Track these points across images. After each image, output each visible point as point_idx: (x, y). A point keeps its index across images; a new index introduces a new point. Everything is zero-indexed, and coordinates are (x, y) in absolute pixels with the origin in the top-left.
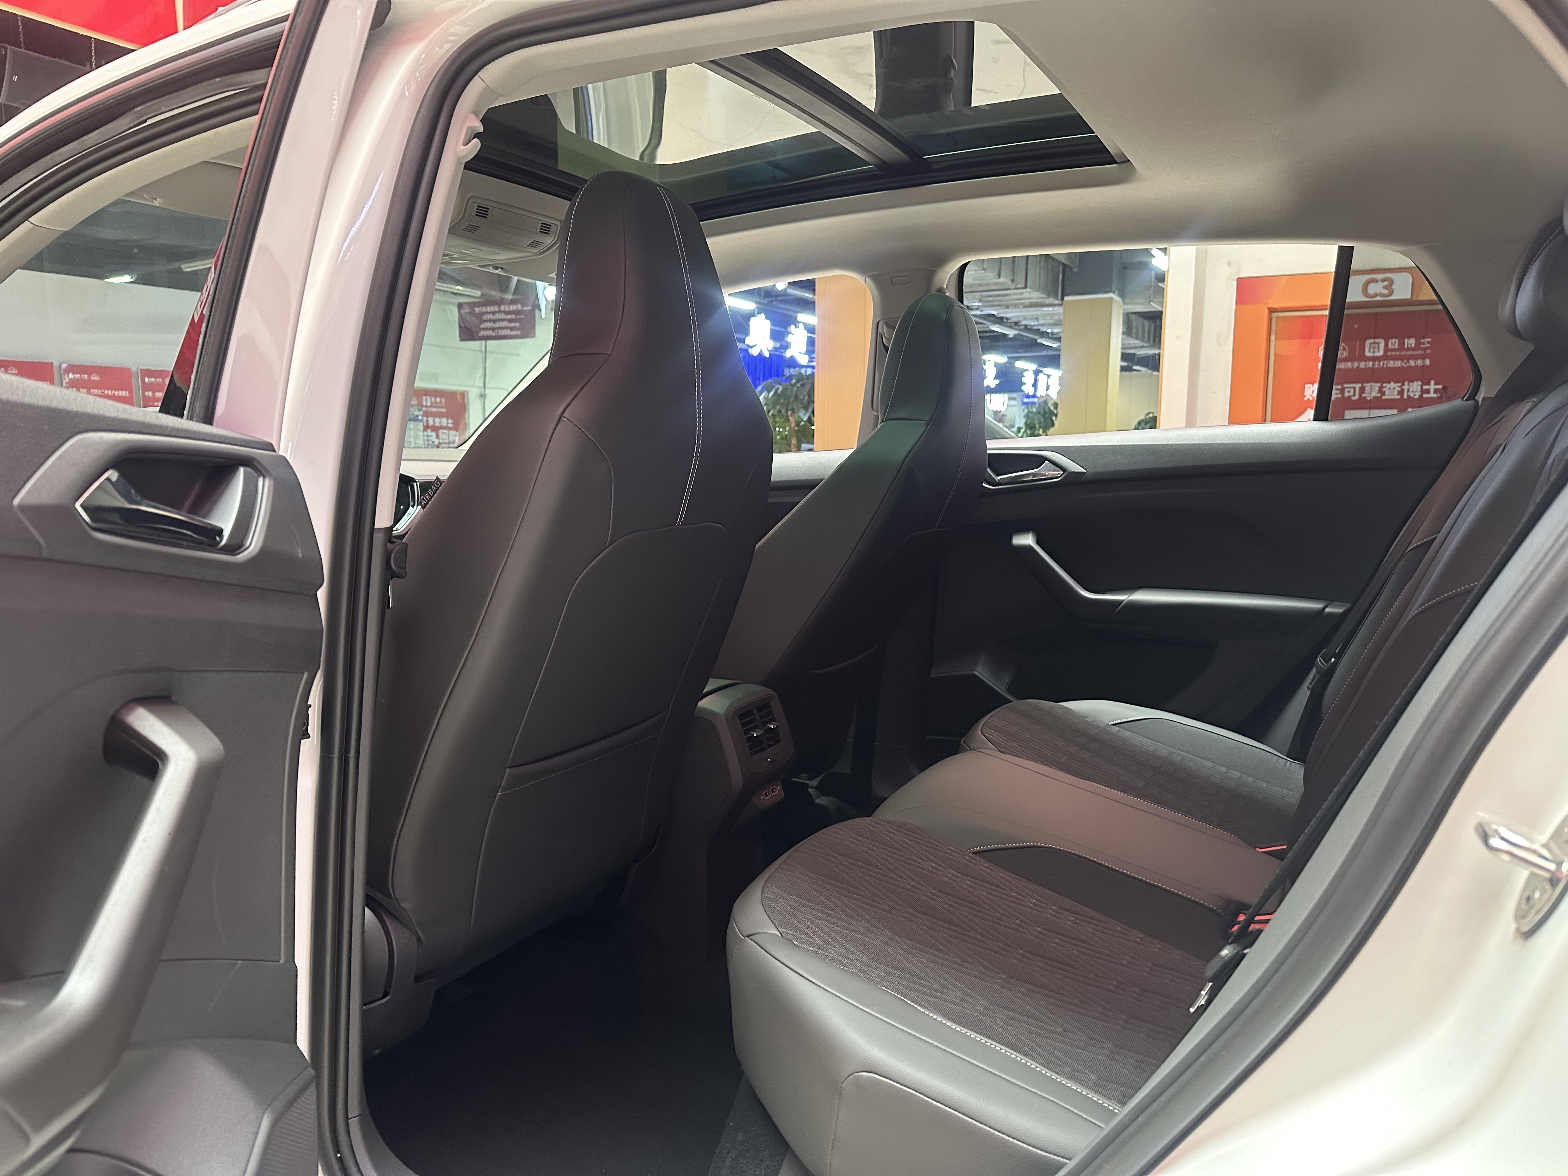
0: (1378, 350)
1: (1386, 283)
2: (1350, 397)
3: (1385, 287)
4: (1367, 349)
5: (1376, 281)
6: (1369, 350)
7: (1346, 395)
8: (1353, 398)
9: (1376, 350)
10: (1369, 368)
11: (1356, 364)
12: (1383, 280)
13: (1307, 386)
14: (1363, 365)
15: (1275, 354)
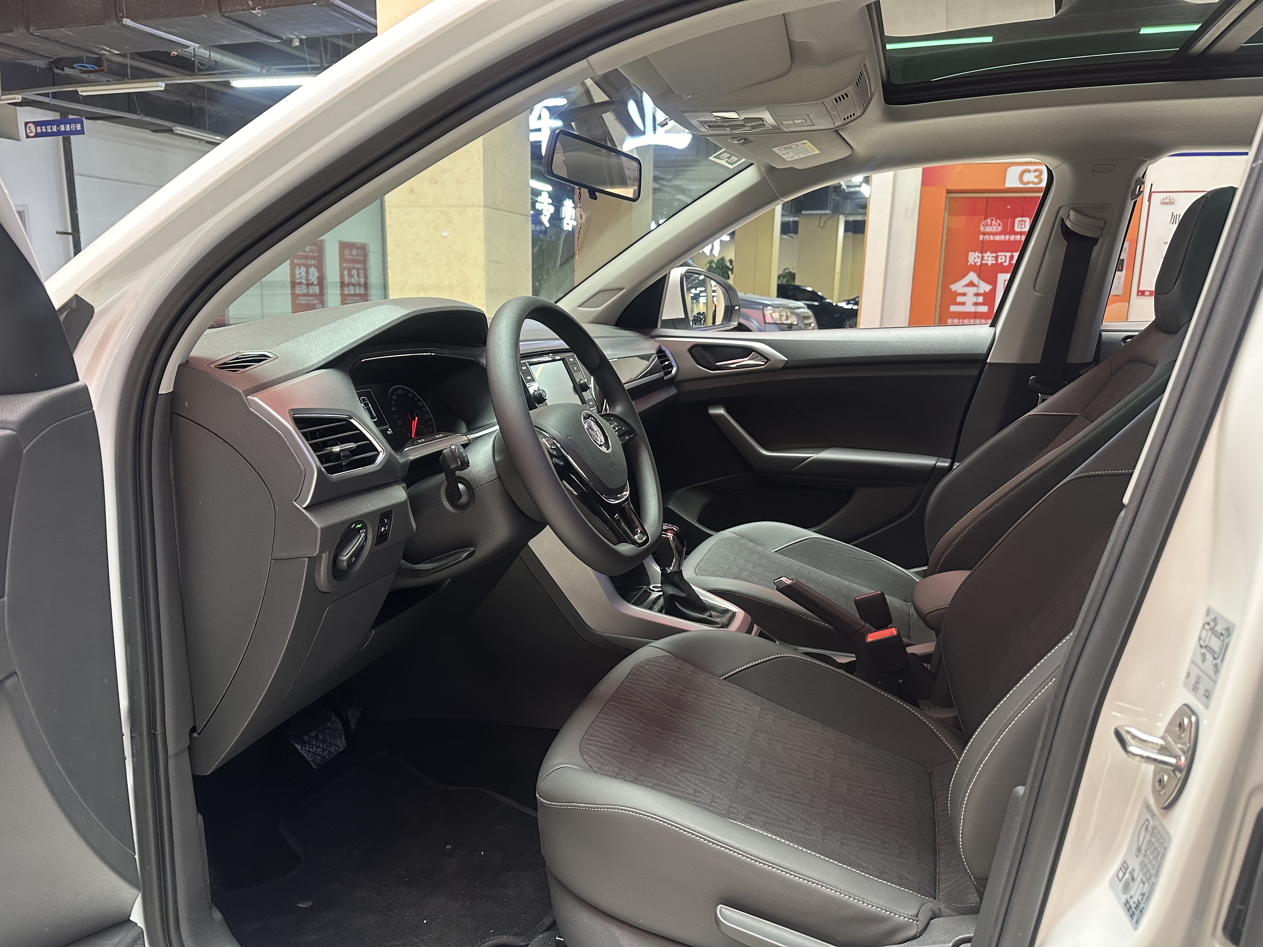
0: (1025, 226)
1: (1037, 173)
2: (1002, 263)
3: (1036, 177)
4: (1016, 225)
5: (1029, 171)
6: (1018, 226)
7: (999, 261)
8: (1005, 264)
9: (1023, 226)
10: (1017, 241)
11: (1007, 237)
12: (1035, 171)
13: (970, 254)
14: (1012, 238)
15: (948, 227)
